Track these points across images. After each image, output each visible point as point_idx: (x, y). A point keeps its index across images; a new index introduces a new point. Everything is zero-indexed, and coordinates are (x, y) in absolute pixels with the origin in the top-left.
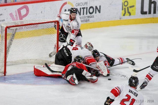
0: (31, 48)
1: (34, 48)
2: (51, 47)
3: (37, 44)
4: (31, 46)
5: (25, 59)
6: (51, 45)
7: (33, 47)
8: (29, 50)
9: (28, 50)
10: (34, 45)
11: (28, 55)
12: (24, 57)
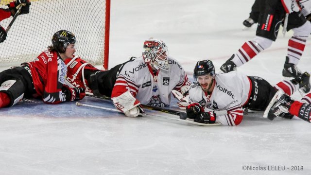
0: (41, 26)
1: (49, 27)
2: (91, 25)
3: (57, 18)
4: (42, 23)
5: (28, 53)
6: (90, 19)
7: (47, 25)
8: (37, 31)
9: (35, 33)
10: (48, 19)
11: (34, 43)
12: (24, 49)
